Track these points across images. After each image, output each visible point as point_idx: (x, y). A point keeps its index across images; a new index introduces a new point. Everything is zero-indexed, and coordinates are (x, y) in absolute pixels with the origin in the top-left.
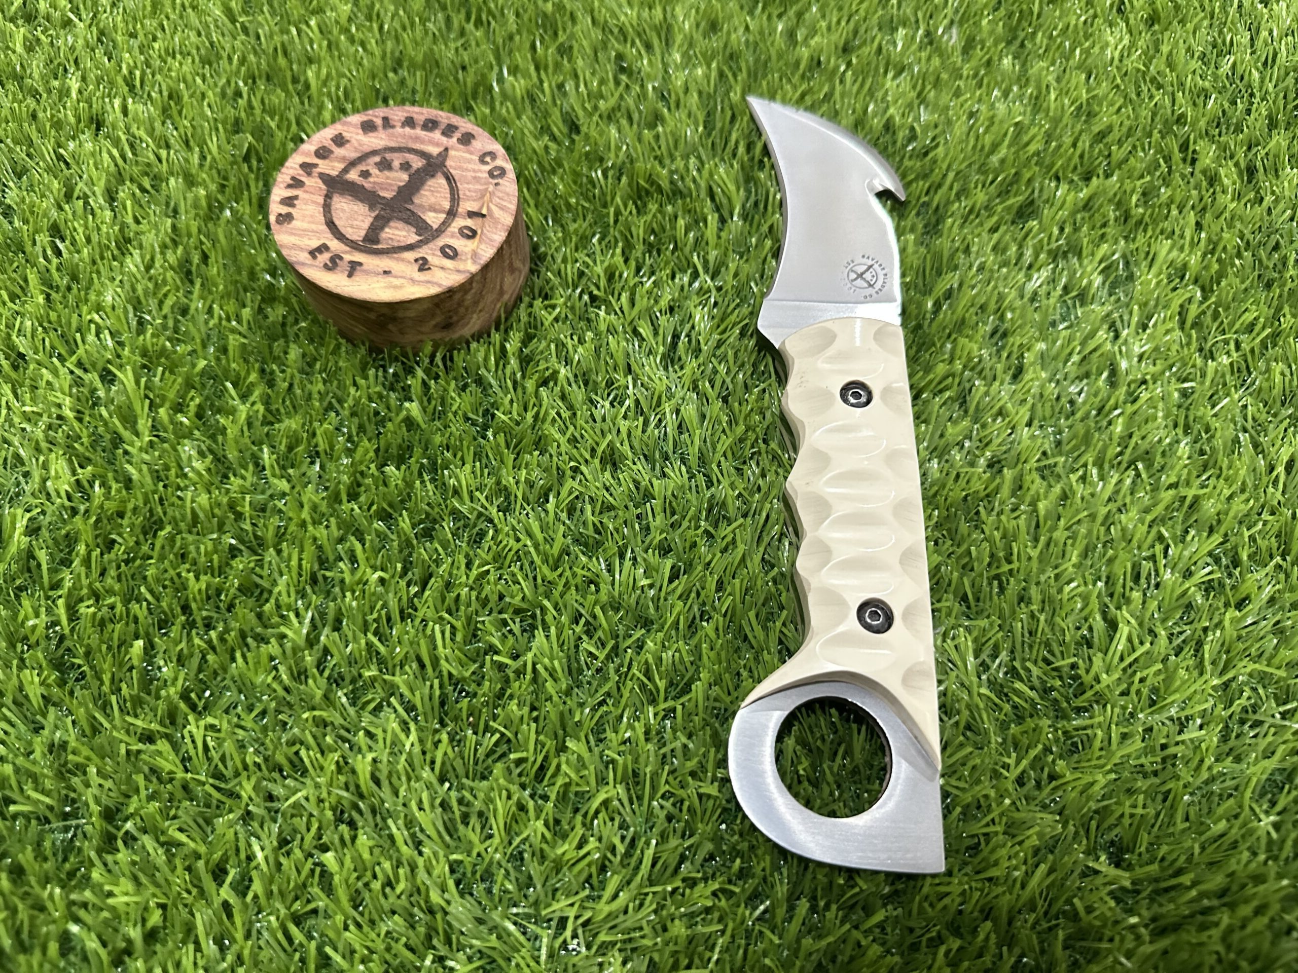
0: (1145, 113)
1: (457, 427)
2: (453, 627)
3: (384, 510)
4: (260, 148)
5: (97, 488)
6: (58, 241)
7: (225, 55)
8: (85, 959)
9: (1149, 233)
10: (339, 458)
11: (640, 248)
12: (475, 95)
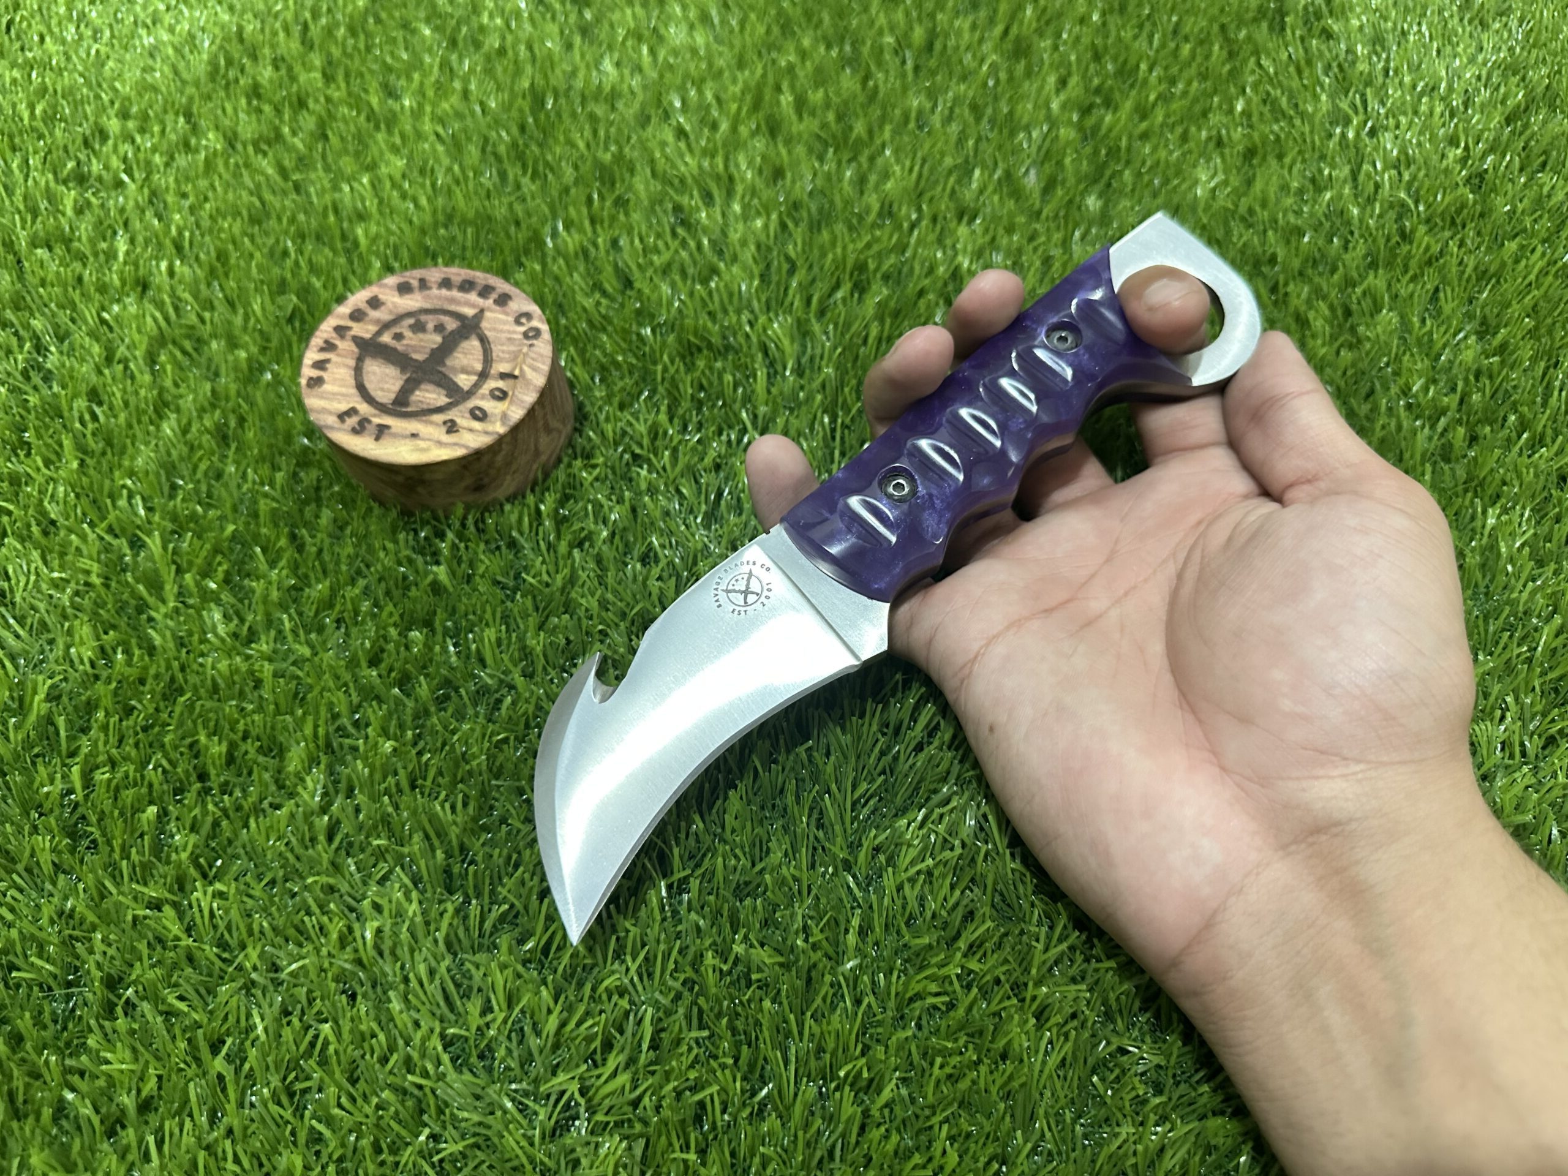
1: (484, 590)
2: (466, 797)
4: (304, 308)
5: (120, 655)
6: (95, 407)
7: (275, 214)
8: (79, 1128)
11: (686, 405)
12: (527, 252)
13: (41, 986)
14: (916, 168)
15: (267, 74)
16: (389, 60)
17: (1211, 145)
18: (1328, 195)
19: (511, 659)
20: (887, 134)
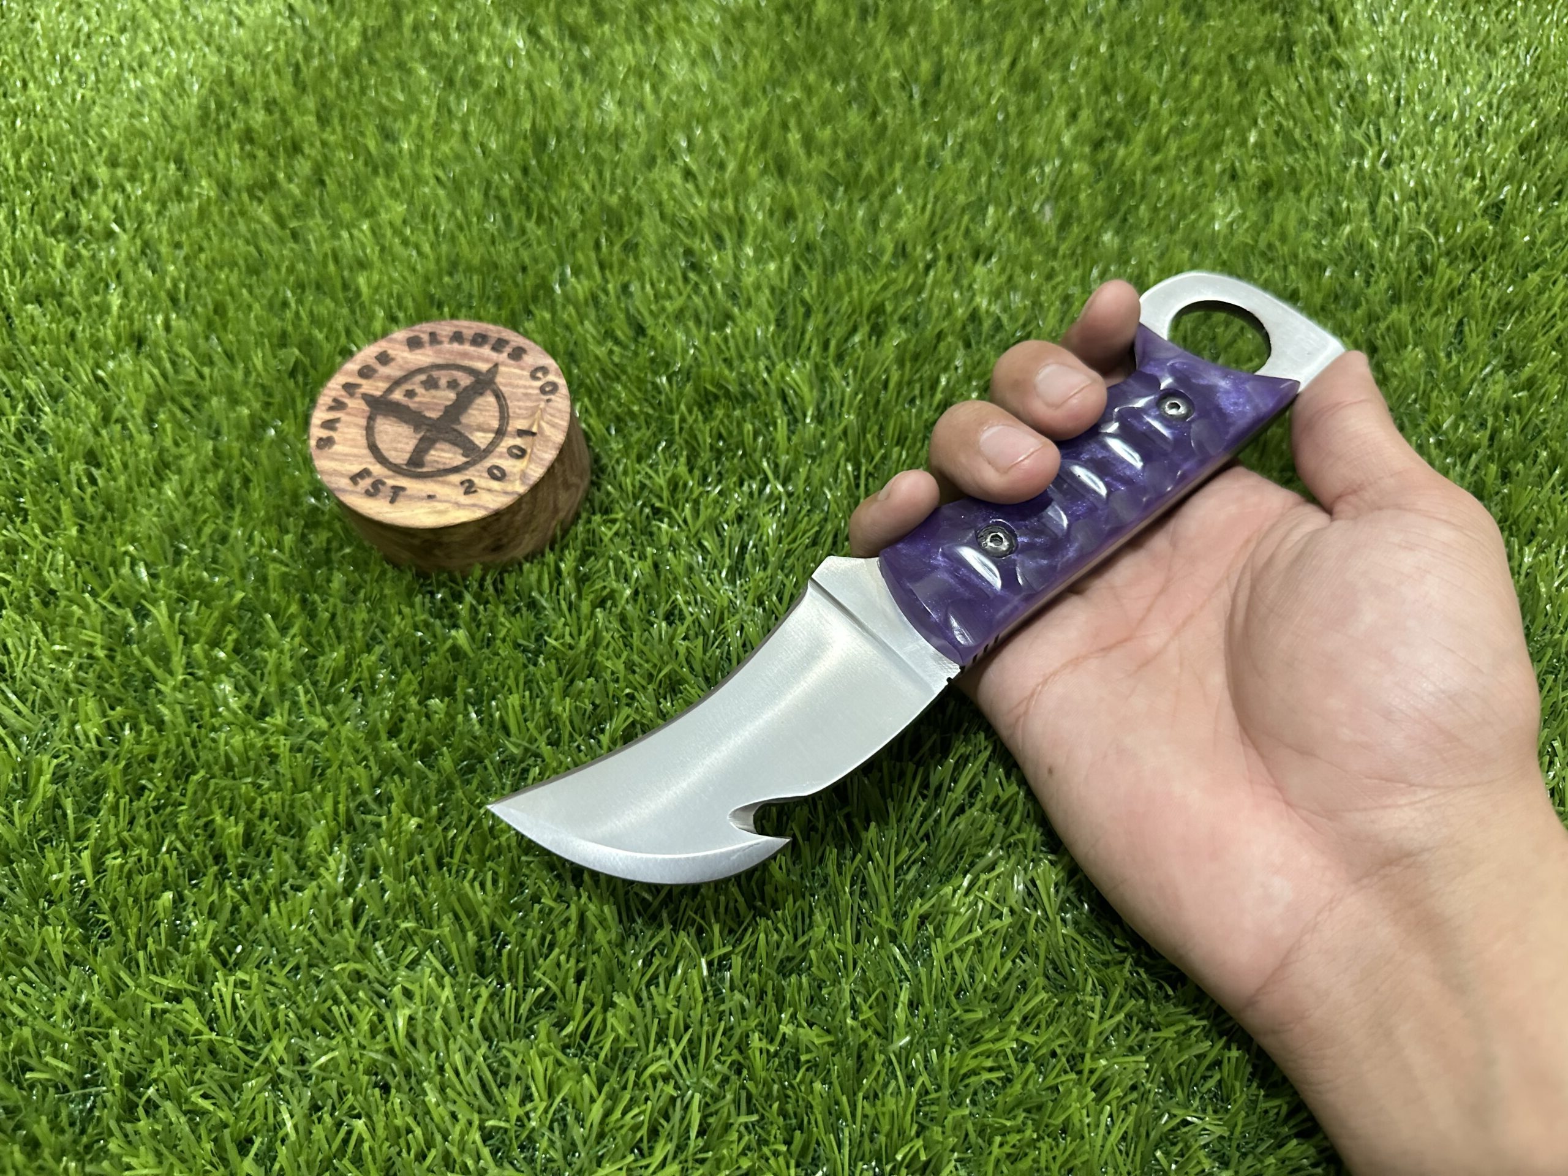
1: (506, 654)
2: (495, 873)
4: (307, 361)
5: (127, 731)
6: (93, 469)
7: (272, 263)
10: (382, 691)
11: (706, 455)
12: (535, 299)
13: (56, 1087)
14: (929, 206)
15: (259, 118)
16: (384, 101)
17: (1226, 178)
18: (1348, 229)
19: (537, 727)
20: (897, 172)
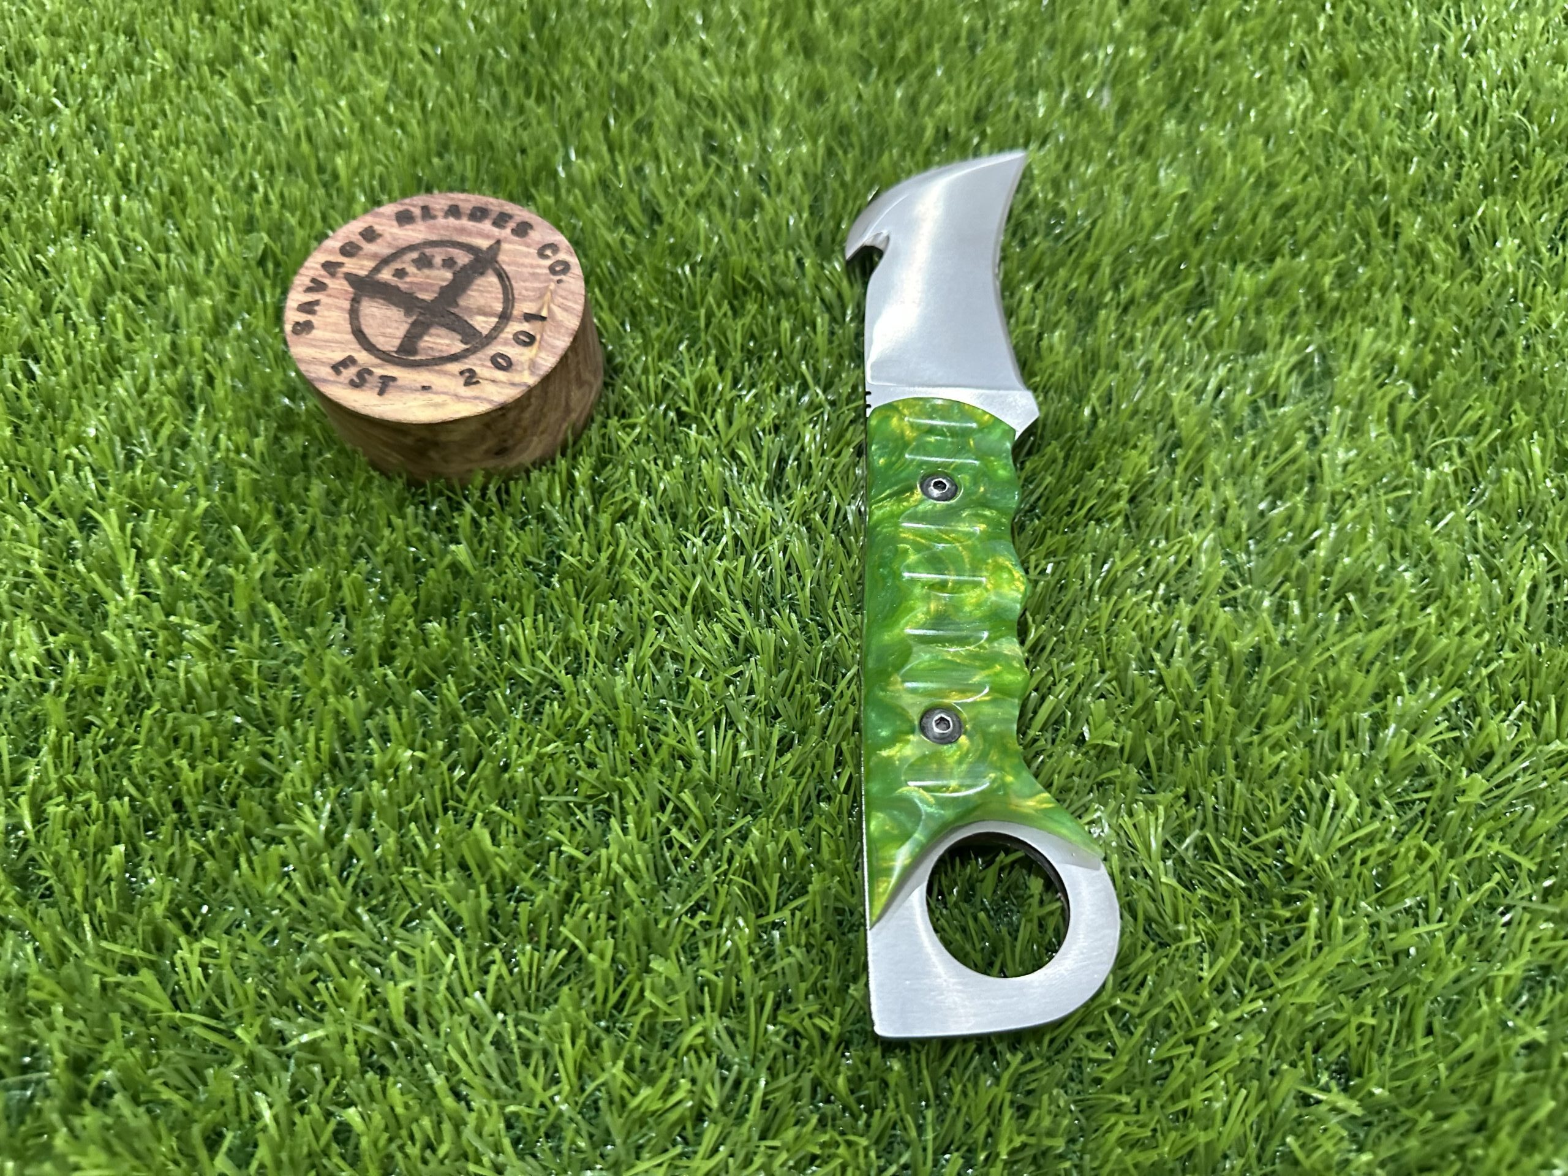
0: (1336, 182)
1: (514, 573)
3: (425, 675)
4: (278, 249)
5: (71, 659)
6: (30, 362)
7: (237, 143)
9: (1348, 321)
11: (737, 355)
18: (1435, 117)
20: (937, 53)
